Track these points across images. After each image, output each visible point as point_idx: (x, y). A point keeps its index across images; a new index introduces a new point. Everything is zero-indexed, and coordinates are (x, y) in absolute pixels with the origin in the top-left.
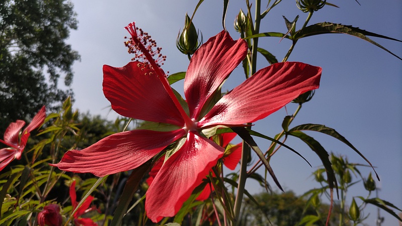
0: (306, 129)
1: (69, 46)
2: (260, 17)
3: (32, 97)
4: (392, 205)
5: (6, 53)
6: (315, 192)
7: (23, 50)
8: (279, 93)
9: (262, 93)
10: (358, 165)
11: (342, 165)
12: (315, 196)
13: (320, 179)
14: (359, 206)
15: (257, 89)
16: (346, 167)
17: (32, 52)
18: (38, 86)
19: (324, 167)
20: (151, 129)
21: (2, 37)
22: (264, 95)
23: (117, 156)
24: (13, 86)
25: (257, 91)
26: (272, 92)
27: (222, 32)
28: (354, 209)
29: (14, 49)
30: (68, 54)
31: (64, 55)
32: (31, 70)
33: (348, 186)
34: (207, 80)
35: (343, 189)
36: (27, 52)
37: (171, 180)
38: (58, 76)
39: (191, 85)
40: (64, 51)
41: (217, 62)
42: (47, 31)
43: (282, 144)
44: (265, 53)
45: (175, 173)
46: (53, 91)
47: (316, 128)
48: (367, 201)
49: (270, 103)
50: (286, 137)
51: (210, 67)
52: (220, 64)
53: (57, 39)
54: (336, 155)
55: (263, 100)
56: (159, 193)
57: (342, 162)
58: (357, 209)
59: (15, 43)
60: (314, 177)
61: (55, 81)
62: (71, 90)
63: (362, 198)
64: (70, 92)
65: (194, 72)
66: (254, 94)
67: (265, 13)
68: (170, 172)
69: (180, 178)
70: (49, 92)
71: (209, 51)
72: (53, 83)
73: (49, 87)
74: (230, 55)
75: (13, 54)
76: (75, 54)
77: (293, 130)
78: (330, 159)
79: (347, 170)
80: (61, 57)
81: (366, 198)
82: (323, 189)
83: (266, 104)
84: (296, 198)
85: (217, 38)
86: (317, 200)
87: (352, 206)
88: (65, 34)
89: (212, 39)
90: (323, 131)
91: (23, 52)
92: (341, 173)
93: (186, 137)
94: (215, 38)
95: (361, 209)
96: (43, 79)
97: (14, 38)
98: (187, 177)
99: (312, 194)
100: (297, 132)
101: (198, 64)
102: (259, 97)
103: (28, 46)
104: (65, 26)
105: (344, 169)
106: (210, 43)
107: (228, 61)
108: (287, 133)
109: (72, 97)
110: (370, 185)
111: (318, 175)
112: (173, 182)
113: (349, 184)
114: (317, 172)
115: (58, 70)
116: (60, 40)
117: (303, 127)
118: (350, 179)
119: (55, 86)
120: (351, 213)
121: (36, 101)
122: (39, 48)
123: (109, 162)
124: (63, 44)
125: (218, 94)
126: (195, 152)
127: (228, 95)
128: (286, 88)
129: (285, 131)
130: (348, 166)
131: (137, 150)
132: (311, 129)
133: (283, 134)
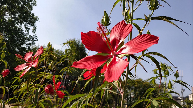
0: (151, 54)
1: (33, 14)
2: (133, 11)
3: (17, 39)
4: (185, 83)
5: (4, 19)
6: (153, 78)
7: (11, 17)
8: (145, 44)
9: (139, 44)
10: (172, 67)
11: (165, 67)
12: (154, 80)
13: (156, 73)
14: (172, 84)
15: (137, 42)
16: (167, 68)
17: (16, 18)
18: (20, 34)
19: (157, 68)
20: (100, 55)
21: (1, 11)
22: (139, 45)
23: (90, 64)
24: (8, 34)
25: (137, 43)
26: (142, 44)
27: (122, 21)
28: (170, 84)
29: (7, 17)
30: (33, 18)
31: (31, 19)
32: (16, 26)
33: (168, 76)
34: (119, 38)
35: (165, 77)
36: (14, 18)
37: (111, 71)
38: (29, 29)
39: (113, 40)
40: (31, 17)
41: (122, 32)
42: (23, 7)
43: (142, 59)
44: (135, 25)
45: (112, 69)
46: (27, 36)
47: (155, 53)
48: (175, 82)
49: (142, 47)
50: (143, 57)
51: (119, 34)
52: (123, 33)
53: (27, 11)
54: (162, 63)
55: (139, 46)
56: (109, 74)
57: (165, 66)
58: (171, 85)
59: (7, 14)
60: (153, 72)
61: (28, 31)
62: (35, 35)
63: (173, 81)
64: (35, 36)
65: (113, 35)
66: (136, 44)
67: (135, 10)
68: (110, 69)
69: (114, 70)
70: (25, 36)
71: (118, 28)
72: (27, 32)
73: (25, 34)
74: (126, 30)
75: (7, 19)
76: (36, 18)
77: (146, 54)
78: (160, 65)
79: (167, 69)
80: (30, 19)
81: (175, 80)
82: (157, 77)
83: (141, 47)
84: (143, 81)
85: (121, 23)
86: (155, 82)
87: (169, 83)
88: (31, 9)
89: (119, 23)
90: (157, 55)
91: (12, 18)
92: (165, 71)
93: (112, 57)
94: (120, 23)
95: (173, 85)
96: (22, 30)
97: (7, 11)
98: (116, 70)
99: (152, 79)
100: (148, 55)
101: (114, 32)
102: (138, 45)
103: (14, 15)
104: (31, 4)
105: (166, 69)
106: (118, 25)
107: (125, 32)
108: (144, 56)
109: (36, 38)
110: (177, 75)
111: (155, 71)
112: (112, 71)
113: (168, 75)
114: (155, 70)
115: (29, 26)
116: (29, 11)
117: (150, 53)
118: (168, 73)
119: (28, 34)
120: (168, 86)
121: (19, 41)
122: (19, 16)
123: (88, 65)
124: (30, 13)
125: (123, 44)
126: (116, 62)
127: (127, 44)
128: (147, 43)
129: (143, 55)
130: (167, 67)
131: (96, 62)
132: (153, 54)
133: (142, 56)
